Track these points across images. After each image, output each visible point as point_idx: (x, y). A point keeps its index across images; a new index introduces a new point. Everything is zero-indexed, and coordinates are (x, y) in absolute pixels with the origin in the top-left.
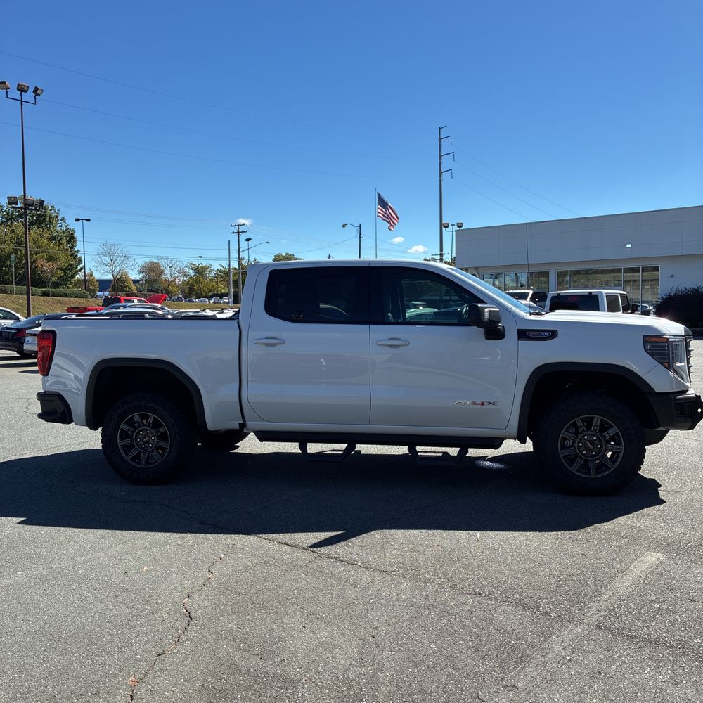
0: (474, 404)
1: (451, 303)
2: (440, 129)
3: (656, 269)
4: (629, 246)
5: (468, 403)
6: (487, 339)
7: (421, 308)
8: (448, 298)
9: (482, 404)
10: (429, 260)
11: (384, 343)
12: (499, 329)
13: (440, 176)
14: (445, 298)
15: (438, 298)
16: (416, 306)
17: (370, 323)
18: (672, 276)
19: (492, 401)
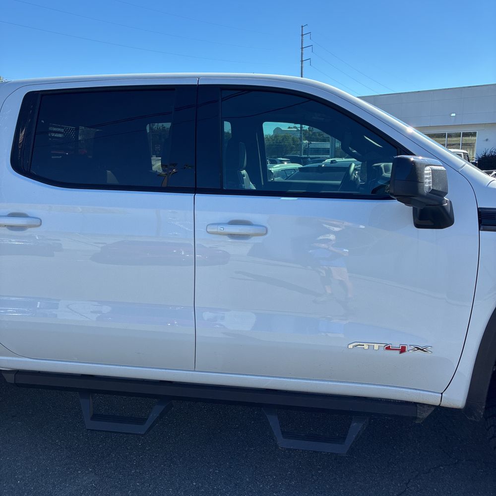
0: (388, 348)
1: (309, 159)
2: (302, 27)
3: (474, 134)
4: (454, 115)
5: (376, 347)
6: (418, 226)
7: (286, 163)
8: (306, 156)
9: (403, 350)
10: (292, 128)
11: (219, 229)
12: (444, 208)
13: (302, 64)
14: (303, 156)
15: (299, 156)
16: (282, 162)
17: (196, 190)
18: (487, 140)
19: (421, 345)
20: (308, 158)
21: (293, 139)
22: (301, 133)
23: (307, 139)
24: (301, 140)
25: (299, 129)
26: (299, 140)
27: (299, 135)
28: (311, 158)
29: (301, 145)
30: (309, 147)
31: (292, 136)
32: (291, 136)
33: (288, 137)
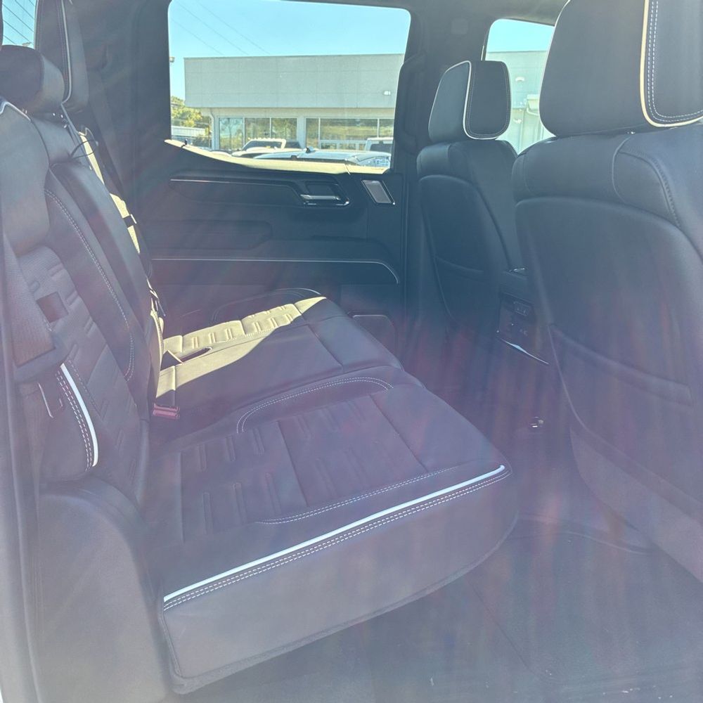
4: (387, 93)
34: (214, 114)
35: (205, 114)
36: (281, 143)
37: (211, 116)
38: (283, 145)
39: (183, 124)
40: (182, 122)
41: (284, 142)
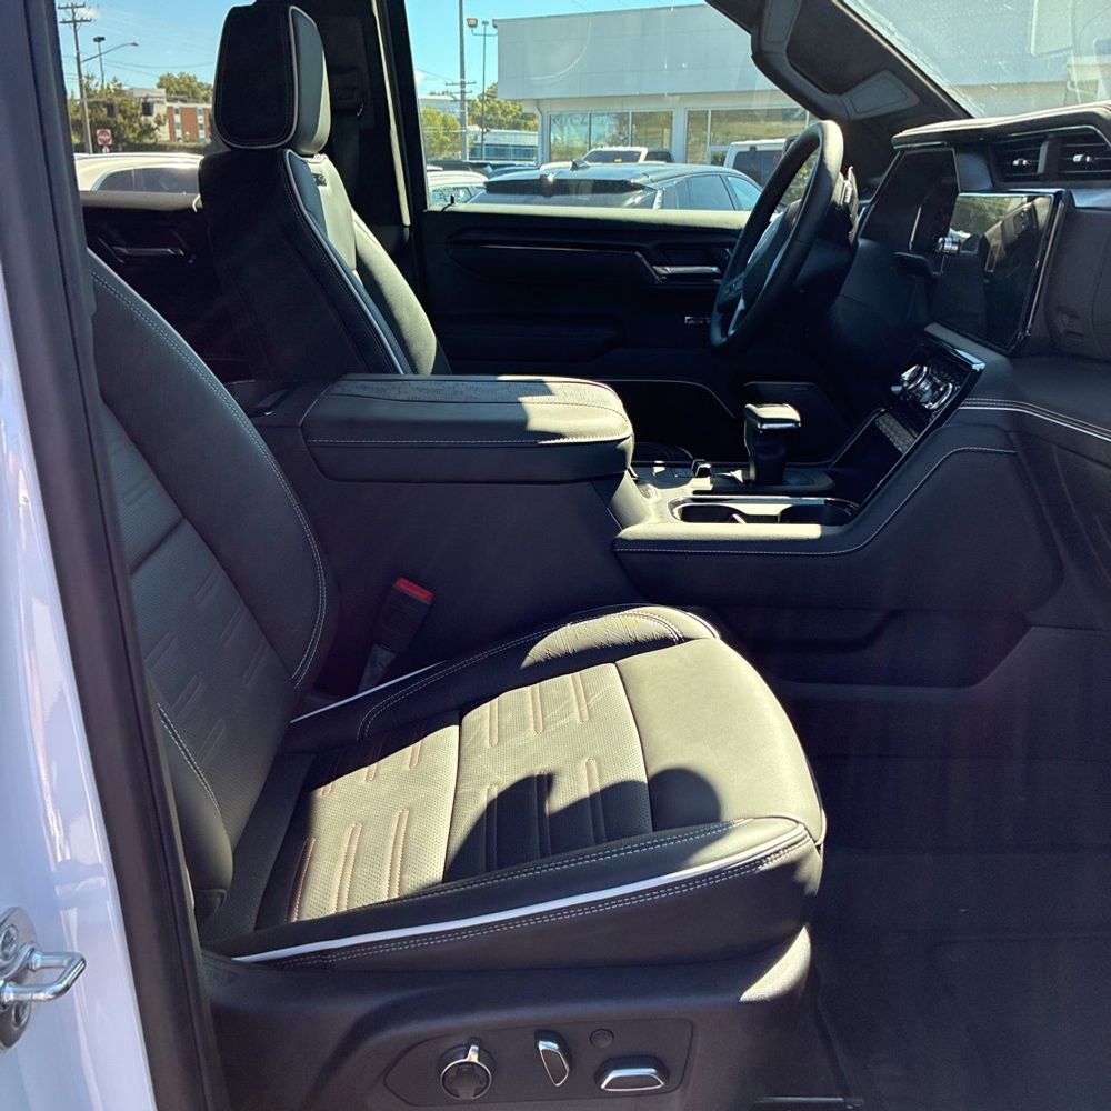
20: (485, 165)
21: (444, 121)
22: (462, 107)
23: (479, 121)
24: (463, 123)
25: (458, 97)
26: (458, 123)
27: (458, 111)
28: (494, 167)
29: (463, 135)
30: (483, 140)
31: (442, 115)
32: (438, 114)
33: (431, 114)
34: (542, 109)
35: (527, 109)
36: (640, 153)
37: (537, 112)
38: (643, 157)
39: (526, 127)
40: (526, 125)
41: (644, 151)
